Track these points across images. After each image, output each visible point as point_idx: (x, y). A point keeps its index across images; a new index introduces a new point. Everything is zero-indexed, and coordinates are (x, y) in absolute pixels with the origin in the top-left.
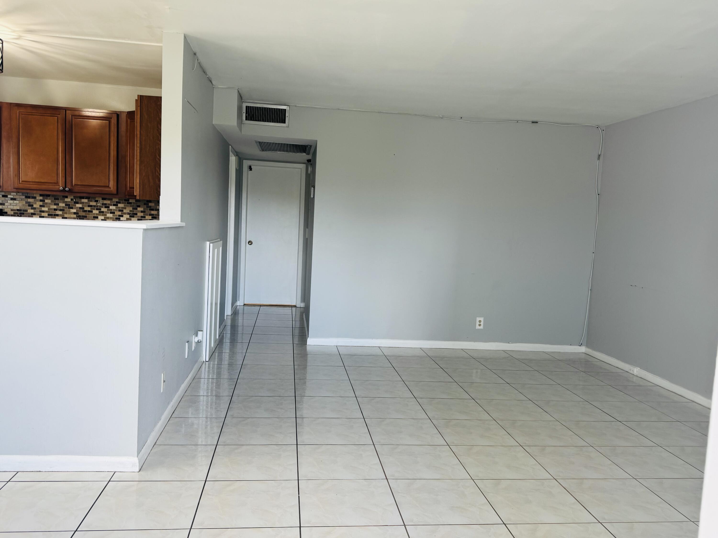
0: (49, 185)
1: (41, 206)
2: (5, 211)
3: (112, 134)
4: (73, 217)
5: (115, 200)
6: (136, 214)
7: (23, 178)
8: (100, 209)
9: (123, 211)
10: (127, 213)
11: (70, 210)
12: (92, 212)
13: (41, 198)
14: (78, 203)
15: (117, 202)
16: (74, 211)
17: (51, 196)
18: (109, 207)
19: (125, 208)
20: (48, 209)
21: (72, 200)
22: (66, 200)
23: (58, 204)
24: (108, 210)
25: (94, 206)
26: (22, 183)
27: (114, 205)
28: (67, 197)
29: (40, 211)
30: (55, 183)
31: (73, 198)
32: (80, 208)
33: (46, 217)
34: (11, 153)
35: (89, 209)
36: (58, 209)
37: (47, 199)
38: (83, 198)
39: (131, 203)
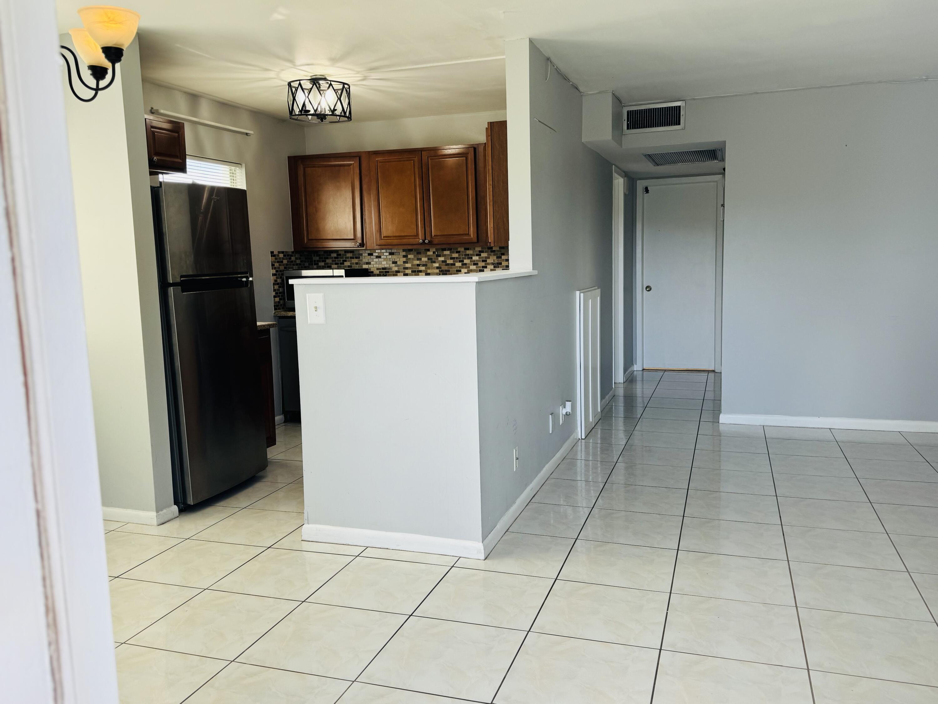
0: (409, 239)
1: (404, 262)
2: (372, 270)
3: (469, 172)
4: (436, 272)
5: (478, 249)
6: (501, 264)
7: (384, 233)
8: (463, 261)
9: (486, 261)
10: (491, 263)
11: (433, 264)
12: (454, 265)
13: (404, 253)
14: (439, 256)
15: (480, 252)
16: (437, 265)
17: (413, 250)
18: (472, 258)
19: (489, 258)
20: (412, 265)
21: (434, 253)
22: (429, 253)
23: (420, 259)
24: (471, 261)
25: (457, 258)
26: (384, 239)
27: (477, 255)
28: (429, 250)
29: (404, 268)
30: (414, 236)
31: (435, 251)
32: (443, 261)
33: (411, 275)
34: (372, 206)
35: (451, 262)
36: (421, 264)
37: (410, 254)
38: (445, 250)
39: (494, 251)
